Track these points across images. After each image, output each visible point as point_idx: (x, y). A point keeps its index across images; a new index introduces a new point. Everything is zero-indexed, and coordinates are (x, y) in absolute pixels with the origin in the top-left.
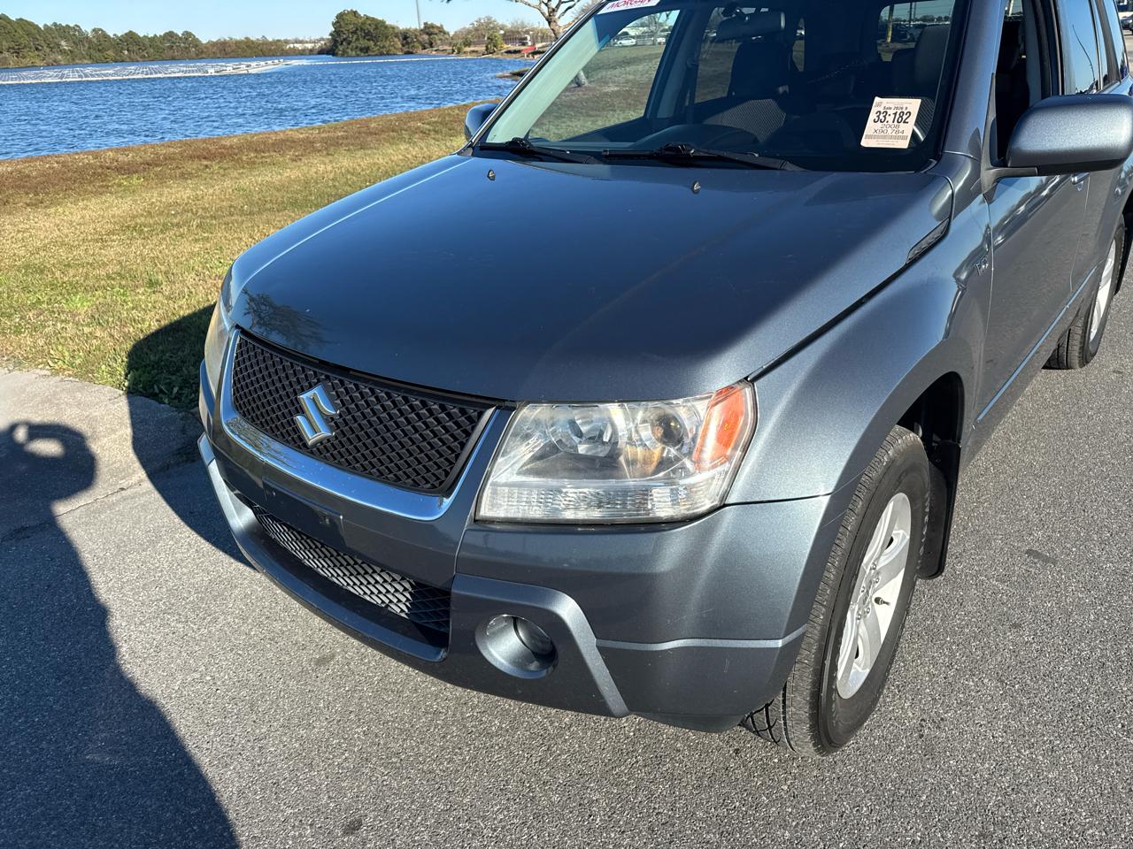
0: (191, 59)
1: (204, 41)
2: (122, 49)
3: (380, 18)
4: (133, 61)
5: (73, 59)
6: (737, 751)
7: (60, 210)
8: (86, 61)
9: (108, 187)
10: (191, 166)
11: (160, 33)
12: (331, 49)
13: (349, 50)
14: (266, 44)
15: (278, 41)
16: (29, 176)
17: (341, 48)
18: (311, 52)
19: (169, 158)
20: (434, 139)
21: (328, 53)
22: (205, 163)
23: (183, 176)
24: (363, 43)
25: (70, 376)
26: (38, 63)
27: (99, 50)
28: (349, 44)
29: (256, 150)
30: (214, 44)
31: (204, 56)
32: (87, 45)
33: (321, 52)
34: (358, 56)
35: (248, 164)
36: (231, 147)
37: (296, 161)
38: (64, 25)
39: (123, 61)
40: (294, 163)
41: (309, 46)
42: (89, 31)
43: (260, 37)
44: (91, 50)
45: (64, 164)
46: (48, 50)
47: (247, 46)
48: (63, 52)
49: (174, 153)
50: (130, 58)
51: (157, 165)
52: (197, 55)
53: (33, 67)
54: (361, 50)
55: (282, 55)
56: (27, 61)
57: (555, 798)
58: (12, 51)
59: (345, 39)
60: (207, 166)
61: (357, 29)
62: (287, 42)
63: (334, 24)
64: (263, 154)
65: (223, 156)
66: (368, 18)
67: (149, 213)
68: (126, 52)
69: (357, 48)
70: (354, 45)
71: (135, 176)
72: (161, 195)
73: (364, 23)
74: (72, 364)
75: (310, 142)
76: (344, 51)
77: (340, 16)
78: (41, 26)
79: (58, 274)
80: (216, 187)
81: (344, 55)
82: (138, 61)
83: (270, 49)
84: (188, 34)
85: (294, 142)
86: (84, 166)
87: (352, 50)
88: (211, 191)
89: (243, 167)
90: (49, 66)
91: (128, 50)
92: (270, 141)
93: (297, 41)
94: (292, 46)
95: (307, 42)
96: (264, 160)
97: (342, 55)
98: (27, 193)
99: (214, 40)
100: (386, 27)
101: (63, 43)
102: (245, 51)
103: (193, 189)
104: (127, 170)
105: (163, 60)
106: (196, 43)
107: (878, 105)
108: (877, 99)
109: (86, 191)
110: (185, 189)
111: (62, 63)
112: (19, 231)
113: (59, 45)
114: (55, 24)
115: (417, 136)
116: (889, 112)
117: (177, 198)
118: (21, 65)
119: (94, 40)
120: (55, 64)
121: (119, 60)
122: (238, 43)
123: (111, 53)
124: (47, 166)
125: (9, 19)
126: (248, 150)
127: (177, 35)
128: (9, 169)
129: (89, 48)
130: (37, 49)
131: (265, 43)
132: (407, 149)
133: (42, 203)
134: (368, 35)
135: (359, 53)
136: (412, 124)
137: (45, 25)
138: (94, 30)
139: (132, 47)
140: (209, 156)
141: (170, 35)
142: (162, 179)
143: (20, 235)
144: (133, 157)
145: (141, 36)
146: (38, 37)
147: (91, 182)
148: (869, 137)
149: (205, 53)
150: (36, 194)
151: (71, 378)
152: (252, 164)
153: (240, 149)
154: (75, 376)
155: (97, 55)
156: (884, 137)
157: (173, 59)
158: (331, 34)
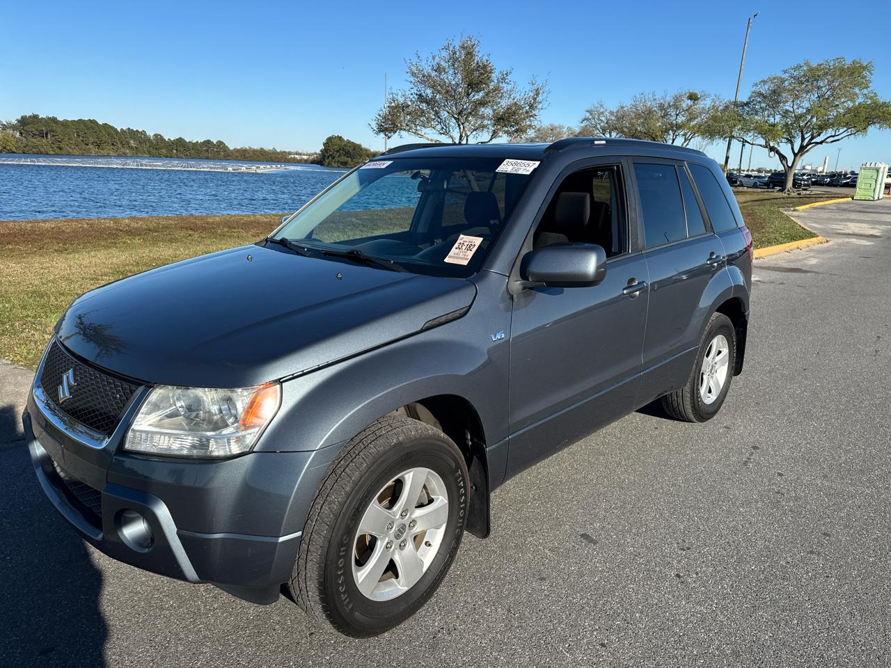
0: (220, 159)
1: (231, 148)
2: (173, 149)
3: (357, 142)
4: (178, 157)
5: (136, 153)
6: (311, 634)
7: (77, 256)
8: (145, 155)
9: (116, 243)
10: (179, 234)
11: (201, 140)
12: (321, 160)
13: (333, 163)
14: (275, 154)
15: (284, 152)
16: (64, 231)
17: (327, 161)
18: (306, 161)
19: (166, 227)
20: (360, 230)
21: (317, 164)
22: (190, 232)
23: (171, 241)
24: (344, 159)
25: (22, 365)
26: (112, 153)
27: (156, 148)
28: (333, 158)
29: (229, 227)
30: (237, 151)
31: (229, 158)
32: (148, 144)
33: (313, 162)
34: (339, 167)
35: (220, 236)
36: (213, 223)
37: (255, 236)
38: (135, 130)
39: (171, 157)
40: (254, 238)
41: (305, 157)
42: (152, 135)
43: (271, 148)
44: (151, 148)
45: (92, 226)
46: (120, 146)
47: (261, 154)
48: (130, 148)
49: (171, 224)
50: (177, 155)
51: (156, 232)
52: (225, 157)
53: (108, 156)
54: (342, 163)
55: (285, 162)
56: (105, 152)
57: (180, 648)
58: (95, 144)
59: (330, 155)
60: (190, 235)
61: (340, 149)
62: (290, 153)
63: (324, 144)
64: (233, 230)
65: (204, 229)
66: (349, 142)
67: (138, 263)
68: (175, 151)
69: (338, 161)
70: (337, 159)
71: (138, 238)
72: (150, 252)
73: (345, 145)
74: (26, 358)
75: (270, 225)
76: (329, 163)
77: (330, 140)
78: (119, 130)
79: (52, 299)
80: (192, 250)
81: (329, 165)
82: (182, 158)
83: (277, 158)
84: (220, 143)
85: (258, 223)
86: (104, 229)
87: (335, 163)
88: (187, 252)
89: (216, 238)
90: (119, 156)
91: (176, 150)
92: (242, 221)
93: (297, 154)
94: (293, 156)
95: (304, 155)
96: (233, 234)
97: (328, 166)
98: (58, 243)
99: (239, 148)
100: (361, 149)
101: (132, 142)
102: (258, 156)
103: (175, 250)
104: (132, 233)
105: (200, 158)
106: (225, 148)
107: (461, 239)
108: (462, 236)
109: (99, 245)
110: (169, 249)
111: (129, 155)
112: (42, 268)
113: (128, 143)
114: (129, 129)
115: (349, 227)
116: (466, 244)
117: (161, 255)
118: (100, 154)
119: (154, 142)
120: (125, 155)
121: (169, 156)
122: (255, 151)
123: (164, 151)
124: (80, 225)
125: (97, 123)
126: (224, 226)
127: (213, 143)
128: (53, 226)
129: (150, 146)
130: (113, 144)
131: (274, 152)
132: (339, 236)
133: (66, 250)
134: (347, 154)
135: (339, 165)
136: (349, 219)
137: (122, 129)
138: (155, 135)
139: (180, 149)
140: (195, 228)
141: (208, 142)
142: (155, 242)
143: (42, 271)
144: (141, 225)
145: (188, 141)
146: (115, 136)
147: (106, 239)
148: (450, 257)
149: (230, 156)
150: (65, 244)
151: (21, 367)
152: (223, 236)
153: (218, 224)
154: (25, 366)
155: (154, 151)
156: (457, 258)
157: (207, 158)
158: (321, 151)
